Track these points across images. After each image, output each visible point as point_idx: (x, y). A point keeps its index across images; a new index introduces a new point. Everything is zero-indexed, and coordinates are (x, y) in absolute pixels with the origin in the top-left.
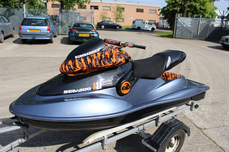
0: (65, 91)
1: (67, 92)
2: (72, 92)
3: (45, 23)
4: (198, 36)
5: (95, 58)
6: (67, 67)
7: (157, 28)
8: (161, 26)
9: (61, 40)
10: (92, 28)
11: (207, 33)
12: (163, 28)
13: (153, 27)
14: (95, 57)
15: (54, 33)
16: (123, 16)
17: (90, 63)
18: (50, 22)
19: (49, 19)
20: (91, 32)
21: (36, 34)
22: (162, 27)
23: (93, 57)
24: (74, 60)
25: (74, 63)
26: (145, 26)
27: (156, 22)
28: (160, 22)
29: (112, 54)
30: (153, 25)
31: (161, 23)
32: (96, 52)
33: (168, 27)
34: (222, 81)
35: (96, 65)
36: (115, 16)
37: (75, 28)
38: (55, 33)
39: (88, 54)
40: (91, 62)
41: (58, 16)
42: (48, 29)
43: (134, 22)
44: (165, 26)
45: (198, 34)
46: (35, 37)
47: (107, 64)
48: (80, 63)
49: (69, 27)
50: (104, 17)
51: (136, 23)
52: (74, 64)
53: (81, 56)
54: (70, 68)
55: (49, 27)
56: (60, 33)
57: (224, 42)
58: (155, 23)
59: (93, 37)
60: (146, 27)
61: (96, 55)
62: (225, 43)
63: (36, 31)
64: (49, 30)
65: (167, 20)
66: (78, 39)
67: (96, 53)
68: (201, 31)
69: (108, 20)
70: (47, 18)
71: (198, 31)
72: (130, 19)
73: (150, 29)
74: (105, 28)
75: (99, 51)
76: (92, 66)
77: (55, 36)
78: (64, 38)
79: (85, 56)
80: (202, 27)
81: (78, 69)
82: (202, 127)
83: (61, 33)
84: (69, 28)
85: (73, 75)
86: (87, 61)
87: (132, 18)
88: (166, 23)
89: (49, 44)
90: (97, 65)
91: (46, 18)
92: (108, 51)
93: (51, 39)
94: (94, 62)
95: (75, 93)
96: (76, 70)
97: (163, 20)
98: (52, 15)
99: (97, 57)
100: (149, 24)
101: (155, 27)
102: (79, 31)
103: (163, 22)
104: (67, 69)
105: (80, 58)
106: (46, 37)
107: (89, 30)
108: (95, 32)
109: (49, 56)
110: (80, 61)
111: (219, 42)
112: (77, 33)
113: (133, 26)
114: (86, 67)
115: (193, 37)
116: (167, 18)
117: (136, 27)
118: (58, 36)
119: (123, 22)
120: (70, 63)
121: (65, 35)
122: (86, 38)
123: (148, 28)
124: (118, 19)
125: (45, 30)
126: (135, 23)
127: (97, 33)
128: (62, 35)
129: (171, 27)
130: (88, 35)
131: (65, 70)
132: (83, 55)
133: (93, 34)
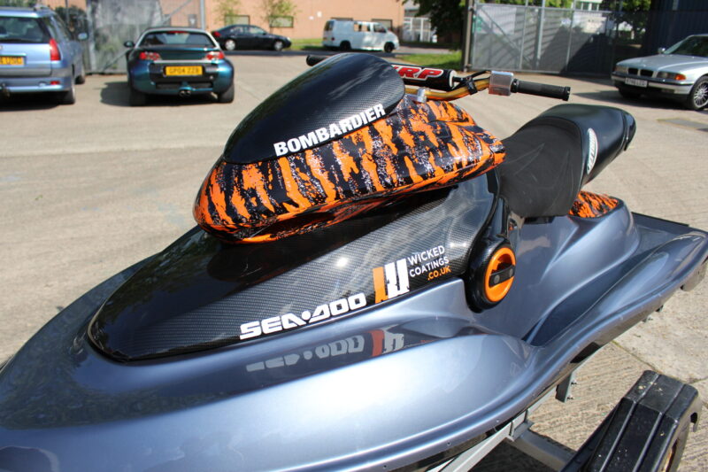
0: (244, 328)
1: (257, 332)
2: (280, 329)
3: (40, 31)
4: (538, 64)
5: (370, 150)
6: (238, 202)
7: (402, 43)
8: (411, 37)
9: (99, 92)
10: (206, 46)
11: (566, 51)
12: (417, 43)
13: (389, 41)
14: (370, 144)
15: (77, 67)
16: (291, 7)
17: (352, 173)
18: (57, 29)
19: (52, 18)
20: (206, 61)
21: (11, 72)
22: (413, 39)
23: (362, 144)
24: (268, 163)
25: (271, 178)
26: (364, 36)
27: (395, 25)
28: (405, 24)
29: (442, 126)
30: (390, 33)
31: (408, 28)
32: (371, 120)
33: (431, 39)
34: (669, 204)
35: (386, 183)
36: (265, 9)
37: (150, 46)
38: (80, 69)
39: (335, 129)
40: (356, 171)
41: (81, 12)
42: (54, 53)
43: (328, 27)
44: (421, 38)
45: (539, 57)
46: (8, 85)
47: (433, 176)
48: (306, 177)
49: (125, 45)
50: (229, 15)
51: (335, 29)
52: (275, 182)
53: (303, 141)
54: (255, 204)
55: (57, 49)
56: (94, 68)
57: (625, 77)
58: (392, 29)
59: (216, 75)
60: (367, 39)
61: (374, 133)
62: (629, 82)
63: (9, 64)
64: (56, 57)
65: (427, 19)
66: (164, 86)
67: (370, 125)
68: (546, 45)
69: (244, 21)
70: (45, 15)
71: (536, 46)
72: (312, 18)
73: (381, 47)
74: (237, 48)
75: (383, 113)
76: (364, 190)
77: (79, 81)
78: (111, 85)
79: (322, 140)
80: (550, 32)
81: (296, 205)
82: (680, 373)
83: (99, 68)
84: (128, 49)
85: (266, 237)
86: (338, 167)
87: (319, 14)
88: (424, 28)
89: (61, 108)
90: (388, 180)
91: (39, 13)
92: (417, 112)
93: (67, 89)
94: (368, 165)
95: (296, 330)
96: (286, 211)
97: (418, 18)
98: (58, 6)
99: (378, 144)
100: (375, 30)
101: (396, 41)
102: (164, 58)
103: (417, 24)
104: (243, 211)
105: (302, 151)
106: (47, 84)
107: (200, 55)
108: (221, 57)
109: (70, 150)
110: (305, 168)
111: (610, 78)
112: (159, 65)
113: (325, 38)
114: (338, 197)
115: (525, 67)
116: (428, 12)
117: (337, 43)
118: (88, 80)
119: (292, 27)
120: (252, 177)
121: (111, 74)
122: (191, 80)
123: (373, 43)
124: (278, 20)
125: (43, 58)
126: (331, 29)
127: (228, 63)
128: (103, 74)
129: (442, 39)
130: (197, 72)
131: (229, 219)
132: (311, 135)
133: (214, 65)
